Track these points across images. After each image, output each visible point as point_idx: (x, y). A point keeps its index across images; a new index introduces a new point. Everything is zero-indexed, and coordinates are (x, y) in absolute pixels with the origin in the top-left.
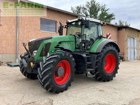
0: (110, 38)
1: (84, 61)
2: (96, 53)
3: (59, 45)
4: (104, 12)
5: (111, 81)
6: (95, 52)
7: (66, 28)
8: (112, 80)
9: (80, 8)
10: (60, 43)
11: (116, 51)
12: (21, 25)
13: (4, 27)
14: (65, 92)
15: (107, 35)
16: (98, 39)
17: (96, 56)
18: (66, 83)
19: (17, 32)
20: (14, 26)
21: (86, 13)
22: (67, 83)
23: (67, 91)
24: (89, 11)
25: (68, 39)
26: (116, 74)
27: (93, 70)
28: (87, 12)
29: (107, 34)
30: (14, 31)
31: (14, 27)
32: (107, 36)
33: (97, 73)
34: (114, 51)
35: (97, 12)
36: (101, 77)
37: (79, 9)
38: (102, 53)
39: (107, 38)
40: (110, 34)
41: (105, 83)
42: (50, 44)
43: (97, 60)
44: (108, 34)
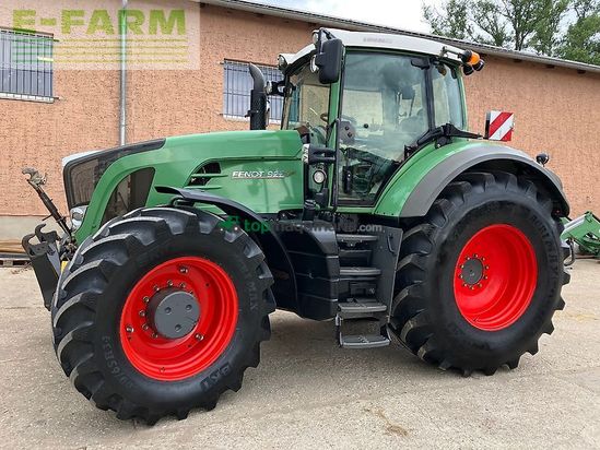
0: (507, 137)
1: (324, 263)
2: (401, 219)
3: (209, 178)
4: (589, 13)
5: (504, 370)
6: (397, 215)
7: (281, 94)
8: (513, 365)
9: (464, 8)
10: (213, 167)
11: (541, 209)
12: (138, 95)
13: (68, 106)
14: (197, 420)
15: (488, 122)
16: (432, 146)
17: (399, 234)
18: (207, 374)
19: (120, 126)
20: (108, 101)
21: (495, 24)
22: (214, 374)
23: (209, 414)
24: (508, 16)
25: (279, 146)
26: (544, 336)
27: (383, 308)
28: (502, 20)
29: (489, 116)
30: (110, 124)
31: (109, 107)
32: (490, 129)
33: (410, 325)
34: (525, 210)
35: (554, 20)
36: (430, 348)
37: (461, 14)
38: (438, 223)
39: (486, 138)
40: (505, 116)
41: (463, 381)
42: (149, 172)
43: (408, 260)
44: (494, 115)
